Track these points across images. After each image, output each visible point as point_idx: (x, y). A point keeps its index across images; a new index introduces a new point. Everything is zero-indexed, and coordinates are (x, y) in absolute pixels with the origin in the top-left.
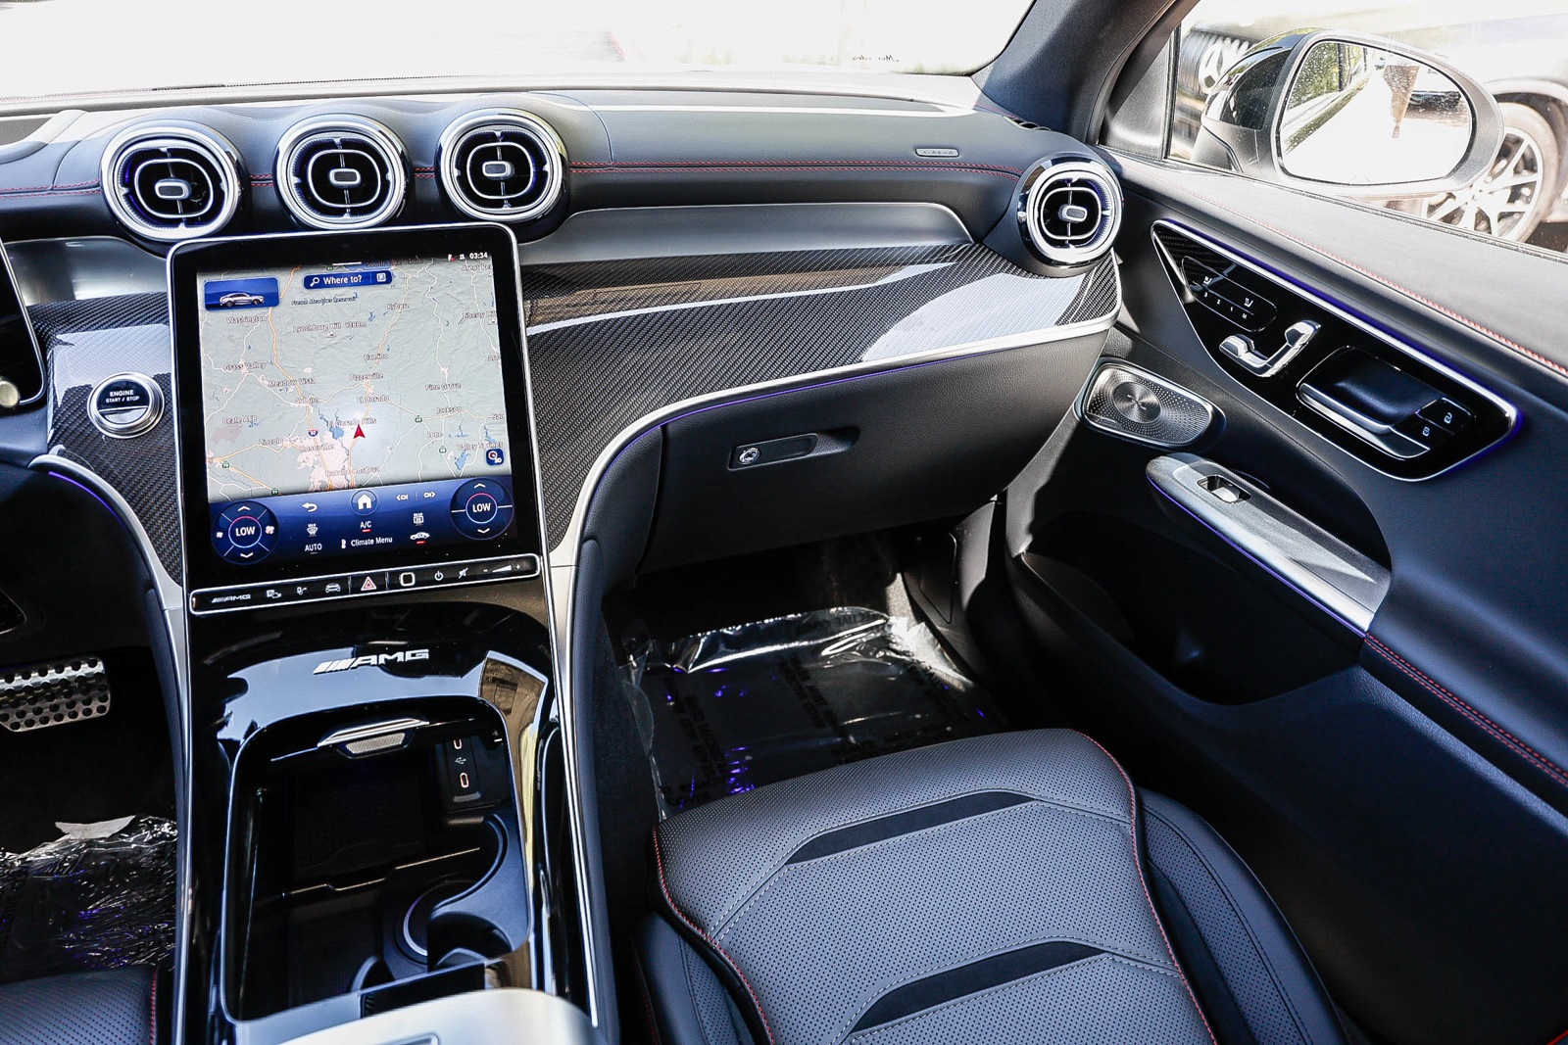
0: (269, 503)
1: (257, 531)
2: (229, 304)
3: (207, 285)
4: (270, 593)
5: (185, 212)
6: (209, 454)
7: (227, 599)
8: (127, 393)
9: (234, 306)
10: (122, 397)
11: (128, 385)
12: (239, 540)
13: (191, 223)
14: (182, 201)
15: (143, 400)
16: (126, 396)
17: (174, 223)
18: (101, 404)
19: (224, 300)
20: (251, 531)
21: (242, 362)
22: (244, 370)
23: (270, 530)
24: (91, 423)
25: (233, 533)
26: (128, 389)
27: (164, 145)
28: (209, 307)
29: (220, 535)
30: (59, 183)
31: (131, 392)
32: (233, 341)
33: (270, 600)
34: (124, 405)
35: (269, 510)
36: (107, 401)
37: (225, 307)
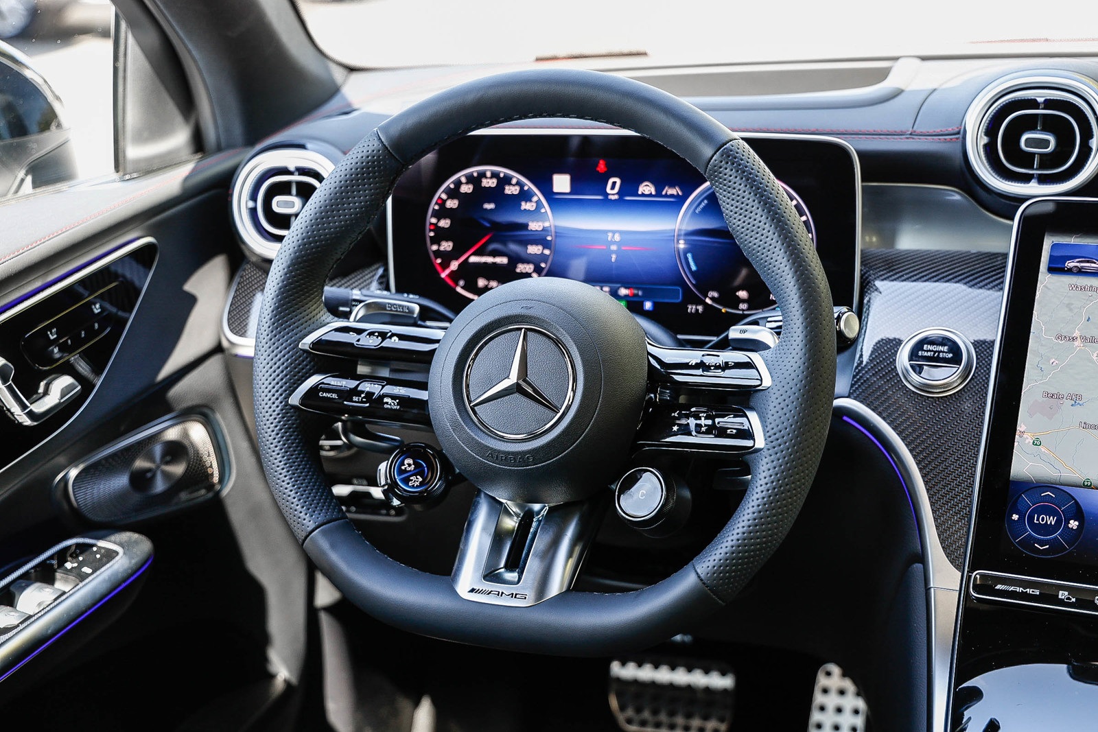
0: (1080, 494)
1: (1059, 522)
2: (1075, 270)
3: (1054, 246)
4: (1063, 595)
5: (1041, 167)
6: (1021, 427)
7: (1012, 588)
8: (941, 348)
9: (1080, 272)
10: (935, 352)
11: (944, 341)
12: (1039, 528)
13: (1043, 180)
14: (1041, 155)
15: (956, 359)
16: (939, 352)
17: (1026, 179)
18: (913, 355)
19: (1070, 264)
20: (1051, 520)
21: (1077, 334)
22: (1077, 343)
23: (1074, 524)
24: (897, 374)
25: (1031, 518)
26: (943, 344)
27: (1041, 96)
28: (1052, 270)
29: (1015, 517)
30: (918, 129)
31: (946, 349)
32: (1071, 310)
33: (1061, 602)
34: (936, 360)
35: (1076, 502)
36: (920, 353)
37: (1069, 272)
